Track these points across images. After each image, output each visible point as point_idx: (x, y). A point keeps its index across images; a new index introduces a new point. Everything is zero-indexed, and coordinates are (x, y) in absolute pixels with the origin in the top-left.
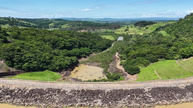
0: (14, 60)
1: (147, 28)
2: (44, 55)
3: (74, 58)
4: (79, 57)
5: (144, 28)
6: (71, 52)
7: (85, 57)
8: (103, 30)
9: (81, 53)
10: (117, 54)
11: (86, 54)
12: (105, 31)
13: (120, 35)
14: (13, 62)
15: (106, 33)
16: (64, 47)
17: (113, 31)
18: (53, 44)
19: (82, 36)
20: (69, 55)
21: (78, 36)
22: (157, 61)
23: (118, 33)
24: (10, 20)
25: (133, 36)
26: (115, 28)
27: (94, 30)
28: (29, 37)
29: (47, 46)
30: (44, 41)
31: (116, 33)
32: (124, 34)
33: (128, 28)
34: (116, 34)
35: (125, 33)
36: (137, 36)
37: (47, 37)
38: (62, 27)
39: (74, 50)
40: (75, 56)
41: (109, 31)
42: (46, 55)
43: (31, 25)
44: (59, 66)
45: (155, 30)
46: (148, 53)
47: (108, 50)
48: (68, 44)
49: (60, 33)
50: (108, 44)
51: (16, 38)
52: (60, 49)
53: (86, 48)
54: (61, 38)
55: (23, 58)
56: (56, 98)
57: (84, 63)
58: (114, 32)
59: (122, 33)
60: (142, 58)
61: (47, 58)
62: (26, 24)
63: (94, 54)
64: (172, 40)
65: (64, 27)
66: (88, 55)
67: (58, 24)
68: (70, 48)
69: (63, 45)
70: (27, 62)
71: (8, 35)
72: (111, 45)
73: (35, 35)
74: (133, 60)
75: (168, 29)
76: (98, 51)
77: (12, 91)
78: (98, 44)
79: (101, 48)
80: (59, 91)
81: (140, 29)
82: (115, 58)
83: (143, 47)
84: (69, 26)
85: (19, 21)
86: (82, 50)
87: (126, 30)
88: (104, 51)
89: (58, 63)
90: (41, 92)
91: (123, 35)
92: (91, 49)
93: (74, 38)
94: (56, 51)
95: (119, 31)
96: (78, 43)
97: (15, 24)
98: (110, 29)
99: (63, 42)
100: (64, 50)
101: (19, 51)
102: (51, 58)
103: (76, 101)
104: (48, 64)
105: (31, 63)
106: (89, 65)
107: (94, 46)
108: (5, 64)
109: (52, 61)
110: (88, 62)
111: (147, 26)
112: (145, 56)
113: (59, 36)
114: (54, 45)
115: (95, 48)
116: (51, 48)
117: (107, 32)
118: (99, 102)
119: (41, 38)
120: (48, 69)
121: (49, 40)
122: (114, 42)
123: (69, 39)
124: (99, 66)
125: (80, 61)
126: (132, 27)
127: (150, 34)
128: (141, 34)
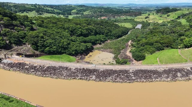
0: (38, 44)
1: (168, 16)
2: (62, 41)
3: (89, 45)
4: (94, 43)
5: (166, 16)
6: (87, 39)
7: (100, 44)
8: (123, 17)
9: (97, 40)
10: (130, 41)
11: (101, 41)
12: (125, 18)
13: (140, 23)
14: (38, 46)
15: (125, 21)
16: (81, 35)
17: (133, 18)
18: (71, 31)
19: (98, 24)
20: (85, 42)
21: (95, 24)
22: (163, 49)
23: (138, 20)
24: (36, 7)
25: (151, 24)
26: (136, 15)
27: (114, 17)
28: (51, 25)
29: (66, 33)
30: (64, 28)
31: (135, 20)
32: (144, 22)
33: (149, 15)
34: (136, 22)
35: (145, 20)
36: (154, 24)
37: (66, 25)
38: (84, 14)
39: (90, 37)
40: (90, 42)
41: (129, 18)
42: (65, 41)
43: (55, 11)
44: (75, 51)
45: (177, 17)
46: (156, 42)
47: (123, 37)
48: (85, 32)
49: (79, 22)
50: (125, 32)
51: (40, 26)
52: (77, 36)
53: (101, 36)
54: (79, 26)
55: (45, 43)
56: (65, 73)
57: (99, 49)
58: (134, 20)
59: (142, 21)
60: (149, 46)
61: (65, 43)
62: (51, 10)
63: (109, 41)
64: (185, 29)
65: (85, 13)
66: (103, 42)
67: (80, 11)
68: (86, 35)
69: (80, 33)
70: (48, 46)
71: (34, 23)
72: (128, 33)
73: (56, 23)
74: (142, 47)
75: (188, 18)
76: (114, 38)
77: (35, 67)
78: (114, 32)
79: (116, 35)
80: (67, 68)
81: (161, 17)
82: (128, 45)
83: (155, 36)
84: (90, 13)
85: (44, 8)
86: (98, 37)
87: (146, 18)
88: (119, 39)
89: (74, 48)
90: (54, 69)
92: (107, 36)
93: (91, 26)
94: (73, 38)
95: (139, 18)
96: (94, 31)
97: (41, 11)
99: (80, 30)
100: (81, 37)
101: (42, 37)
102: (69, 44)
103: (77, 76)
104: (65, 49)
105: (52, 47)
106: (103, 51)
107: (110, 33)
108: (31, 48)
109: (70, 46)
110: (102, 48)
111: (169, 14)
112: (153, 44)
113: (77, 24)
114: (72, 33)
115: (111, 36)
116: (69, 35)
117: (127, 19)
118: (94, 77)
119: (61, 26)
120: (65, 53)
121: (68, 28)
122: (131, 29)
123: (86, 27)
124: (111, 52)
125: (95, 47)
126: (153, 14)
127: (169, 22)
128: (160, 22)
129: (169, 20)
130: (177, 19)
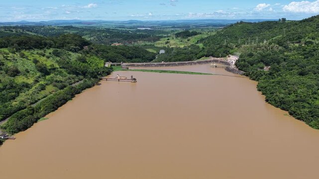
1: (188, 41)
5: (186, 40)
8: (141, 43)
12: (143, 44)
13: (161, 48)
17: (152, 43)
21: (132, 49)
23: (159, 46)
26: (155, 40)
31: (156, 46)
33: (168, 39)
34: (157, 47)
35: (166, 46)
36: (177, 48)
45: (196, 42)
54: (125, 51)
58: (153, 45)
59: (163, 46)
72: (155, 57)
75: (205, 42)
76: (147, 61)
78: (147, 56)
79: (149, 59)
81: (181, 41)
84: (92, 38)
87: (167, 43)
91: (164, 48)
95: (159, 44)
98: (149, 41)
99: (127, 54)
107: (144, 57)
111: (189, 38)
117: (146, 45)
122: (157, 54)
126: (173, 38)
127: (189, 47)
128: (182, 46)
129: (190, 45)
130: (197, 43)
